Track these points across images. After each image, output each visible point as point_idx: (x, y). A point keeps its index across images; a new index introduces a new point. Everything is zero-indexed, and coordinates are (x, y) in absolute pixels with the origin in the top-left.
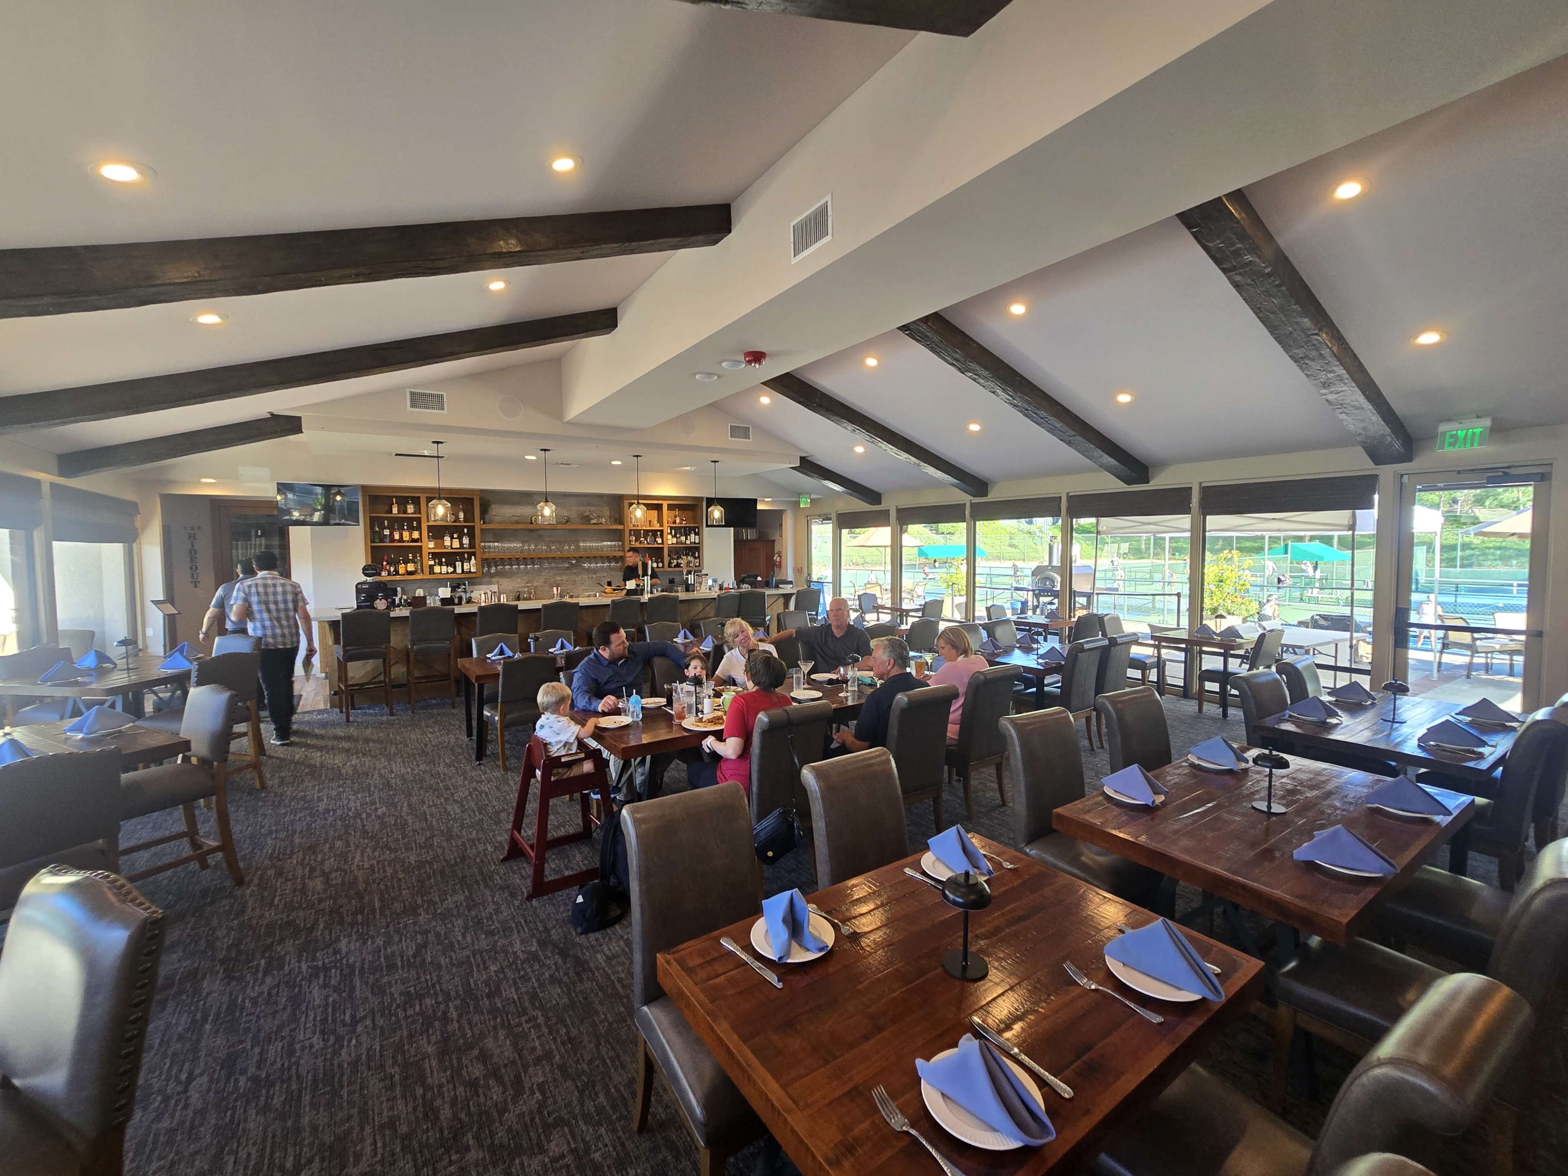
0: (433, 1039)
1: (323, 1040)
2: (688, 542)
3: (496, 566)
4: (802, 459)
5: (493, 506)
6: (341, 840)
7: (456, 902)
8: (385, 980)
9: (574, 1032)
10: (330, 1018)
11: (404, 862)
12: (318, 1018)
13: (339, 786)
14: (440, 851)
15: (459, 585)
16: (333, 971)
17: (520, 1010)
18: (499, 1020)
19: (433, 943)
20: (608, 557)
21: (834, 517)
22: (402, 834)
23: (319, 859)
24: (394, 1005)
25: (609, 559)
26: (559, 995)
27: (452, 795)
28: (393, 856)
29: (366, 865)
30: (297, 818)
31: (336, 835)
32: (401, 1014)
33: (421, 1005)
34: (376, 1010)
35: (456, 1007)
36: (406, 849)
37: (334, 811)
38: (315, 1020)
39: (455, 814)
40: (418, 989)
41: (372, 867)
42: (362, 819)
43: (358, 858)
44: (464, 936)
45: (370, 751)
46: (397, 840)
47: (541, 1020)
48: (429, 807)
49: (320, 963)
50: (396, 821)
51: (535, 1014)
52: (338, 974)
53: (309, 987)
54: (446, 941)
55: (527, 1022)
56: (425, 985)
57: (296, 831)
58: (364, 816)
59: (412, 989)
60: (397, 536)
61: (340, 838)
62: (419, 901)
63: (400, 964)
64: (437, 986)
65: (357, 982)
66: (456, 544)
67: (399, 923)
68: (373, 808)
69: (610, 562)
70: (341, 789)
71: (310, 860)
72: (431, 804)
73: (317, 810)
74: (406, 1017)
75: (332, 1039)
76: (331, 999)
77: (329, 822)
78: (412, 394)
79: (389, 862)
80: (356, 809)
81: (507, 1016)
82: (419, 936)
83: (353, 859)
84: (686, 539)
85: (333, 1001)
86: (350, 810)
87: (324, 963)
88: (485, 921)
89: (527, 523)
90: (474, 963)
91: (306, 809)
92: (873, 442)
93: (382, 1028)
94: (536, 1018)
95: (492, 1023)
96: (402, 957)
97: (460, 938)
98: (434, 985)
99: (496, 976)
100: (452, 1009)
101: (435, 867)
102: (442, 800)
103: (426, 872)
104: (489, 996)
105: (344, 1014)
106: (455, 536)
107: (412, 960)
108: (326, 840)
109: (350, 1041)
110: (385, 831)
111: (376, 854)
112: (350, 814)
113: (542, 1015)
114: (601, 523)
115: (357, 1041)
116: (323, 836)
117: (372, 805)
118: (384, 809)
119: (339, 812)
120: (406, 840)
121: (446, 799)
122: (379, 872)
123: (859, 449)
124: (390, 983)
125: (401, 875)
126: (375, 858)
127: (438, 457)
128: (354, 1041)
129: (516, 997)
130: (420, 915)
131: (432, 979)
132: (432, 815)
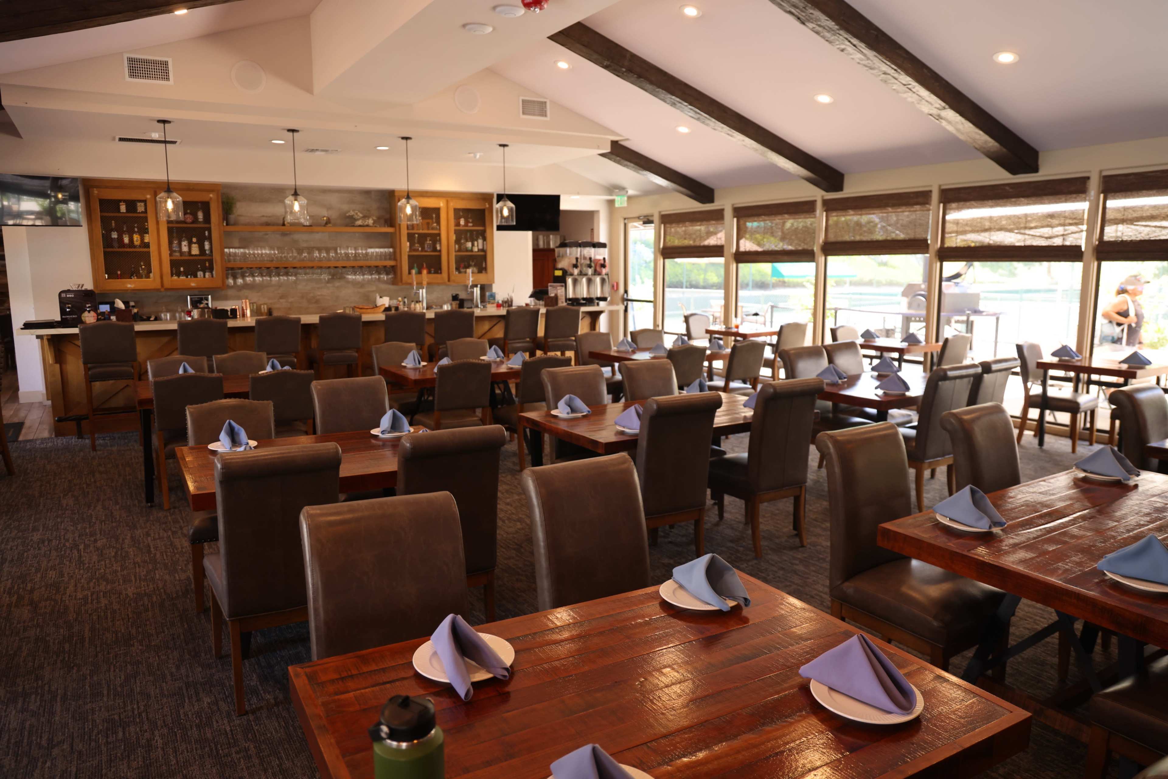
0: (134, 764)
1: (16, 761)
2: (476, 249)
3: (243, 277)
4: (615, 144)
5: (238, 205)
6: (55, 569)
7: (173, 634)
8: (88, 706)
9: (287, 764)
10: (25, 741)
11: (120, 594)
12: (13, 741)
13: (57, 517)
14: (161, 585)
15: (202, 299)
16: (33, 696)
17: (232, 741)
18: (207, 749)
19: (144, 674)
20: (377, 267)
21: (656, 218)
22: (122, 566)
23: (29, 588)
24: (95, 731)
25: (378, 270)
26: (275, 729)
27: (181, 528)
28: (109, 587)
29: (79, 595)
30: (9, 547)
31: (50, 565)
32: (102, 740)
33: (124, 733)
34: (75, 735)
35: (162, 736)
36: (124, 581)
37: (50, 541)
38: (9, 740)
39: (182, 548)
40: (122, 716)
41: (85, 598)
42: (79, 551)
43: (71, 588)
44: (178, 668)
45: (95, 482)
46: (116, 572)
47: (252, 751)
48: (154, 539)
49: (20, 689)
50: (116, 553)
51: (247, 745)
52: (38, 700)
53: (5, 711)
54: (159, 673)
55: (237, 753)
56: (130, 714)
57: (6, 559)
58: (82, 547)
59: (116, 717)
60: (126, 240)
61: (53, 568)
62: (134, 631)
63: (105, 692)
64: (144, 715)
65: (58, 707)
66: (195, 250)
67: (108, 653)
68: (92, 539)
69: (379, 273)
70: (59, 520)
71: (19, 588)
72: (157, 537)
73: (32, 540)
74: (107, 743)
75: (25, 760)
76: (28, 724)
77: (43, 552)
78: (131, 60)
79: (105, 593)
80: (74, 540)
81: (216, 746)
82: (129, 667)
83: (65, 589)
84: (473, 245)
85: (30, 725)
86: (68, 540)
87: (24, 688)
88: (203, 654)
89: (278, 225)
90: (186, 694)
91: (19, 538)
92: (698, 119)
93: (80, 753)
94: (247, 750)
95: (199, 752)
96: (109, 686)
97: (174, 670)
98: (140, 714)
99: (209, 708)
100: (156, 738)
101: (154, 599)
102: (170, 533)
103: (143, 605)
104: (198, 726)
105: (41, 737)
106: (194, 240)
107: (119, 689)
108: (37, 570)
109: (44, 763)
110: (103, 563)
111: (92, 584)
112: (67, 544)
113: (255, 747)
114: (367, 226)
115: (52, 763)
116: (35, 565)
117: (91, 536)
118: (105, 540)
119: (54, 543)
120: (125, 572)
121: (174, 533)
122: (92, 603)
123: (683, 130)
124: (93, 710)
125: (116, 606)
126: (89, 589)
127: (165, 142)
128: (48, 764)
129: (228, 729)
130: (133, 645)
131: (138, 708)
132: (156, 548)
